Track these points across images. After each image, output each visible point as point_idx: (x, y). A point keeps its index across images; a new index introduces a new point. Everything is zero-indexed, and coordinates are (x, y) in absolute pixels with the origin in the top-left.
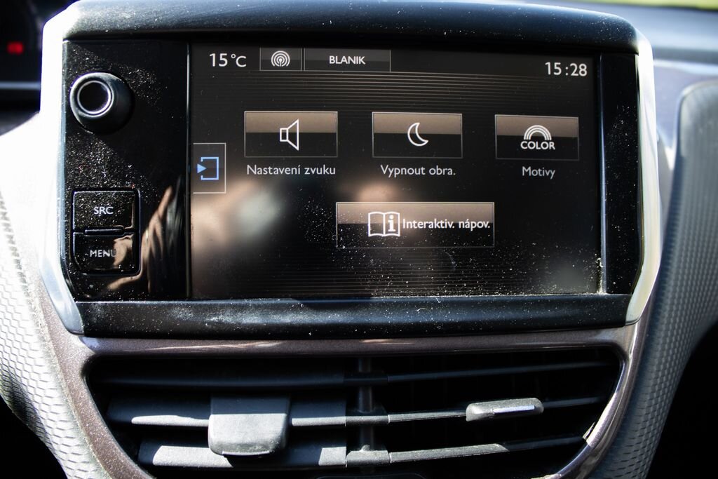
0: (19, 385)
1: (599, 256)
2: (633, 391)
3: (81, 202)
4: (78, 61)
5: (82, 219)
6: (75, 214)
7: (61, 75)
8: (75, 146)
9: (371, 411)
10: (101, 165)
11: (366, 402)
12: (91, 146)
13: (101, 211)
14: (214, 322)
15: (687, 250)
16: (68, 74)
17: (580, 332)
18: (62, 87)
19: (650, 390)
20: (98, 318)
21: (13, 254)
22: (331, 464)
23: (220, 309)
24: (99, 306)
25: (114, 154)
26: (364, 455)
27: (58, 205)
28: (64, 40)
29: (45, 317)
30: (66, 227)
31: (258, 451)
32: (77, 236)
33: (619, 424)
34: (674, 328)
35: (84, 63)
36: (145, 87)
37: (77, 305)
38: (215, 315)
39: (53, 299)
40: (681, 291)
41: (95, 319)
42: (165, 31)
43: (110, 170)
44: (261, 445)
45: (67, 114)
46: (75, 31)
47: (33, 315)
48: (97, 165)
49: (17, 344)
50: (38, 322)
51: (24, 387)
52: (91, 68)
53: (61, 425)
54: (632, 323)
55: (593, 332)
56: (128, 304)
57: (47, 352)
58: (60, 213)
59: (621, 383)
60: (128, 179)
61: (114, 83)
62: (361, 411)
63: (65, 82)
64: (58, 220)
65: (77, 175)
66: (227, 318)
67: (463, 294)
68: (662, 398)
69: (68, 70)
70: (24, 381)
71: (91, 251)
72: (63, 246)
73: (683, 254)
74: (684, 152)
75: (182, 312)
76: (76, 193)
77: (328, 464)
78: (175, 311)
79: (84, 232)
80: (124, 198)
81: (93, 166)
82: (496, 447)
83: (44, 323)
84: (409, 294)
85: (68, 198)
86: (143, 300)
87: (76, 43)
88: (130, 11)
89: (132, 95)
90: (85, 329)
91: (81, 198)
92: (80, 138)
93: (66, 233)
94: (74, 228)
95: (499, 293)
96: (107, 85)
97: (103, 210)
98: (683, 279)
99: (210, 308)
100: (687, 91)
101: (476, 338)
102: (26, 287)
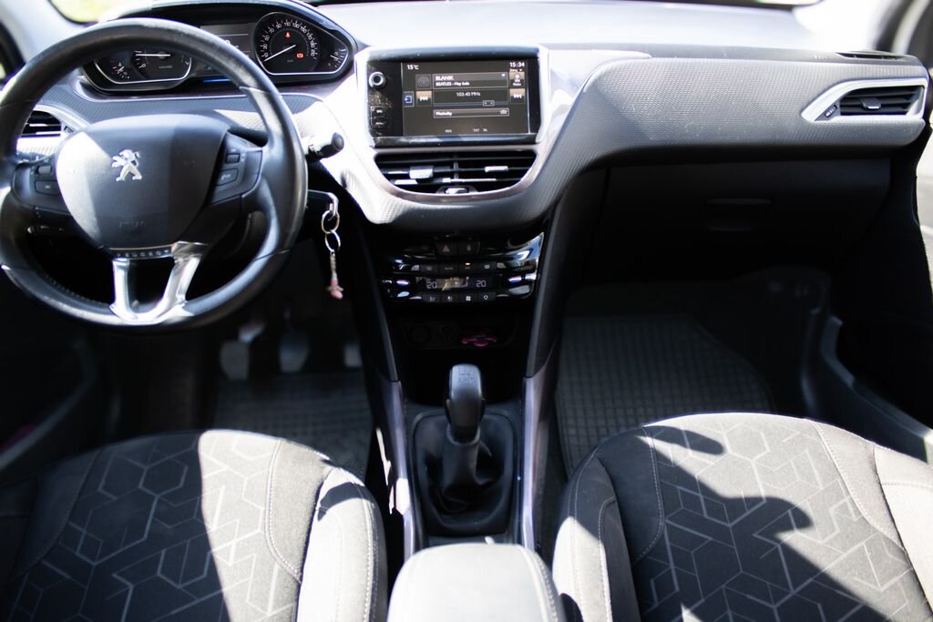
2: (543, 168)
3: (373, 109)
6: (372, 113)
7: (365, 73)
8: (371, 93)
9: (458, 168)
11: (456, 166)
12: (375, 94)
16: (368, 70)
23: (412, 138)
24: (379, 139)
25: (382, 95)
30: (369, 117)
31: (425, 179)
32: (372, 119)
35: (373, 69)
37: (373, 139)
38: (411, 140)
41: (378, 143)
43: (381, 100)
44: (426, 177)
45: (368, 85)
52: (376, 71)
56: (387, 138)
62: (454, 168)
65: (372, 102)
66: (414, 141)
71: (377, 123)
72: (368, 122)
75: (402, 139)
76: (371, 107)
78: (400, 139)
79: (374, 118)
81: (376, 99)
85: (369, 109)
86: (392, 136)
89: (387, 78)
90: (375, 146)
92: (372, 91)
96: (381, 76)
97: (380, 111)
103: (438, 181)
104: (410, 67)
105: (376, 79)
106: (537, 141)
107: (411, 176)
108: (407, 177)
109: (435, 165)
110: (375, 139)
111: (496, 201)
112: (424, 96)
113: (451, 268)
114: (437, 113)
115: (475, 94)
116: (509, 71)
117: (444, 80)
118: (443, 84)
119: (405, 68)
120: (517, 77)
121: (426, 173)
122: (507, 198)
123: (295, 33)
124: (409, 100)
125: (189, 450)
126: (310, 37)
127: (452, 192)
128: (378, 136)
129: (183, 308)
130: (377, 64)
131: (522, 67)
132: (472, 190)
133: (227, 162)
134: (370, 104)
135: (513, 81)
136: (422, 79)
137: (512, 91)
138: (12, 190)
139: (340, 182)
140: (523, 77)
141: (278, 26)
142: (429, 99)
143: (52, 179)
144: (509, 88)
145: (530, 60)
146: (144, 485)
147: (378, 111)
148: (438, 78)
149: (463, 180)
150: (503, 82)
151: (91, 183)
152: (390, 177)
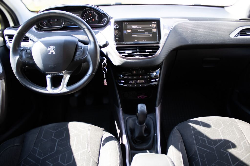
25: (118, 31)
56: (119, 42)
62: (137, 50)
63: (114, 25)
66: (127, 43)
72: (114, 38)
74: (172, 29)
75: (123, 43)
82: (148, 54)
88: (119, 20)
89: (119, 26)
90: (116, 45)
92: (115, 30)
103: (133, 54)
104: (125, 23)
105: (116, 26)
106: (160, 43)
108: (125, 53)
109: (132, 50)
111: (149, 59)
112: (129, 31)
113: (136, 77)
114: (133, 36)
115: (143, 30)
116: (152, 24)
117: (135, 27)
118: (134, 28)
119: (124, 24)
120: (154, 26)
121: (130, 52)
122: (152, 59)
123: (92, 14)
124: (125, 32)
125: (65, 127)
126: (96, 15)
127: (137, 57)
128: (117, 42)
129: (66, 89)
130: (116, 22)
131: (156, 23)
132: (142, 57)
133: (78, 49)
134: (115, 33)
135: (153, 27)
136: (129, 27)
137: (153, 30)
138: (20, 57)
139: (106, 54)
140: (156, 26)
141: (88, 12)
142: (131, 32)
143: (31, 54)
144: (152, 29)
145: (158, 22)
146: (54, 137)
147: (117, 35)
148: (133, 26)
149: (140, 54)
150: (150, 27)
151: (41, 55)
152: (120, 53)
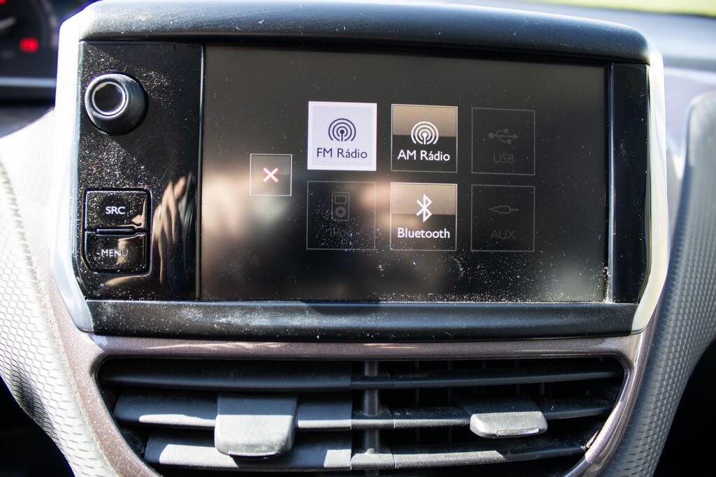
0: (28, 381)
1: (606, 265)
2: (638, 400)
3: (93, 202)
4: (94, 62)
5: (94, 219)
6: (88, 213)
7: (77, 76)
8: (89, 146)
9: (377, 414)
10: (114, 165)
11: (372, 404)
12: (105, 146)
13: (113, 210)
14: (222, 323)
15: (694, 260)
16: (83, 75)
17: (585, 340)
18: (78, 88)
19: (654, 399)
20: (108, 317)
21: (25, 250)
22: (336, 466)
23: (229, 310)
24: (109, 305)
25: (127, 155)
26: (369, 458)
27: (71, 204)
28: (80, 41)
29: (55, 314)
30: (78, 226)
31: (264, 451)
32: (89, 235)
33: (623, 433)
34: (679, 338)
35: (99, 64)
36: (160, 89)
37: (88, 303)
38: (224, 316)
39: (64, 297)
40: (687, 301)
41: (105, 318)
42: (180, 34)
43: (123, 169)
44: (267, 446)
45: (81, 115)
46: (91, 33)
47: (44, 312)
48: (110, 165)
49: (26, 340)
50: (47, 319)
51: (33, 383)
52: (106, 69)
53: (69, 422)
54: (638, 332)
55: (599, 340)
56: (138, 304)
57: (57, 349)
58: (72, 212)
59: (625, 391)
60: (140, 180)
61: (129, 85)
62: (366, 415)
63: (80, 83)
64: (70, 218)
65: (90, 175)
66: (236, 320)
67: (470, 300)
68: (666, 407)
69: (84, 71)
70: (33, 377)
71: (103, 251)
72: (75, 244)
73: (690, 264)
74: (693, 162)
75: (190, 313)
76: (88, 192)
77: (333, 466)
78: (184, 312)
79: (96, 231)
80: (136, 199)
81: (107, 167)
83: (53, 319)
84: (417, 300)
85: (81, 197)
86: (153, 300)
87: (92, 44)
88: (146, 13)
89: (146, 96)
90: (95, 328)
91: (93, 198)
92: (95, 138)
93: (78, 232)
94: (86, 227)
95: (506, 299)
96: (122, 86)
97: (115, 211)
98: (689, 289)
99: (219, 309)
100: (696, 100)
101: (482, 344)
102: (37, 283)
103: (306, 458)
105: (106, 97)
107: (218, 436)
108: (204, 436)
110: (93, 308)
121: (268, 431)
128: (104, 295)
130: (116, 47)
134: (84, 183)
147: (112, 210)
